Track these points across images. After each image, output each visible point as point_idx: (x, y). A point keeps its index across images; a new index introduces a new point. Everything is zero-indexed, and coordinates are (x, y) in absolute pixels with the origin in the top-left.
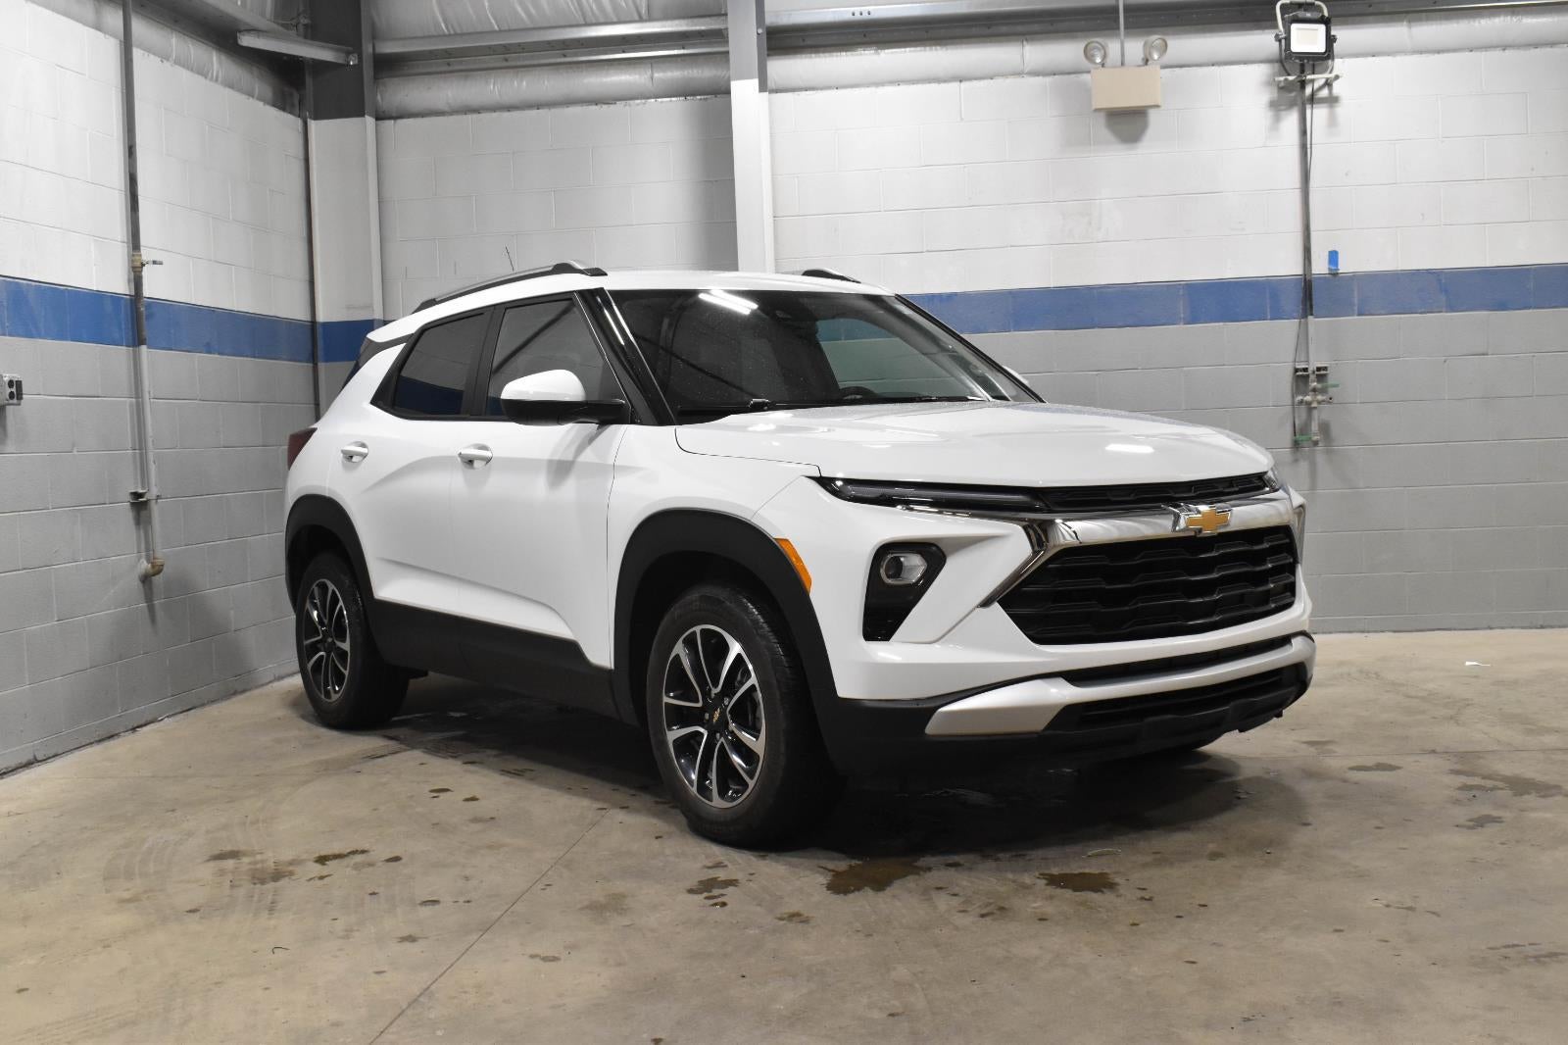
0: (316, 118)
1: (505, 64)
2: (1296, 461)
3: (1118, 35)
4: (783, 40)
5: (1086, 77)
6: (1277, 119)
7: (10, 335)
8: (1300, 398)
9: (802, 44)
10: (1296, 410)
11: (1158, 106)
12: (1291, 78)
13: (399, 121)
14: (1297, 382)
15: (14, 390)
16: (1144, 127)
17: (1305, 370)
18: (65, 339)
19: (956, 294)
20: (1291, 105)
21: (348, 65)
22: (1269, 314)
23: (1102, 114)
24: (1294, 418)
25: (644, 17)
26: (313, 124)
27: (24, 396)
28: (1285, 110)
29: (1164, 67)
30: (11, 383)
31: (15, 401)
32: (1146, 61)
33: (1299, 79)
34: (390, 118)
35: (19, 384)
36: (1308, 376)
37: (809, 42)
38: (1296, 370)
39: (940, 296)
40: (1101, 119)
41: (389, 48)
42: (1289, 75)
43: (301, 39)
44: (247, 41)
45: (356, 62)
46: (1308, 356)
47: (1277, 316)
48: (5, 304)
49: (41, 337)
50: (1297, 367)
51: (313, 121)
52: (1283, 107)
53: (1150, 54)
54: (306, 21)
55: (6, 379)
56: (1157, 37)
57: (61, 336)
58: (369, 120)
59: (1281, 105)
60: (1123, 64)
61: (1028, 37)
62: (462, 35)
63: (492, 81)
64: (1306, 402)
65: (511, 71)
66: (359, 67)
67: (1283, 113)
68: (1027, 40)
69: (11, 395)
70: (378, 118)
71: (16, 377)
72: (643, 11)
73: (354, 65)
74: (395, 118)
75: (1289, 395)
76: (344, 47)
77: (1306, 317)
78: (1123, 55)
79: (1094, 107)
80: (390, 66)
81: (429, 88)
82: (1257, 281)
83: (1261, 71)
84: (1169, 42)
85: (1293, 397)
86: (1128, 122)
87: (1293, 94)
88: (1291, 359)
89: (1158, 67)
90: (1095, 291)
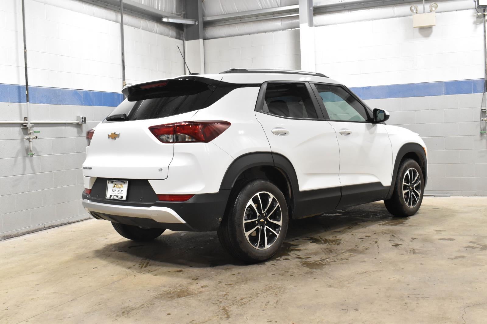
0: (187, 40)
1: (240, 22)
2: (482, 139)
3: (422, 3)
4: (318, 11)
5: (411, 17)
6: (476, 27)
7: (84, 105)
8: (482, 119)
9: (326, 11)
10: (482, 123)
11: (434, 25)
12: (479, 14)
13: (210, 40)
14: (482, 114)
15: (83, 120)
16: (431, 32)
17: (485, 110)
18: (102, 106)
19: (371, 87)
20: (481, 22)
21: (195, 25)
22: (473, 91)
23: (418, 28)
24: (481, 125)
25: (279, 6)
26: (186, 42)
27: (86, 121)
28: (479, 24)
29: (436, 13)
30: (82, 118)
31: (84, 123)
32: (431, 11)
33: (483, 14)
34: (207, 39)
35: (85, 118)
36: (485, 111)
37: (328, 10)
38: (482, 110)
39: (366, 87)
40: (417, 30)
41: (209, 19)
42: (479, 13)
43: (183, 19)
44: (165, 20)
45: (198, 24)
46: (485, 105)
47: (475, 92)
48: (83, 97)
49: (93, 105)
50: (482, 109)
51: (186, 41)
52: (478, 23)
53: (432, 9)
54: (184, 13)
55: (81, 117)
56: (434, 3)
57: (100, 105)
58: (201, 41)
59: (477, 23)
60: (424, 12)
61: (395, 5)
62: (229, 14)
63: (237, 27)
64: (484, 120)
65: (242, 24)
66: (198, 25)
67: (478, 25)
68: (395, 6)
69: (83, 121)
70: (205, 39)
71: (84, 116)
72: (279, 4)
73: (197, 25)
74: (209, 39)
75: (480, 118)
76: (194, 20)
77: (485, 92)
78: (424, 9)
79: (413, 27)
80: (207, 24)
81: (219, 30)
82: (469, 81)
83: (472, 12)
84: (438, 4)
85: (481, 118)
86: (426, 30)
87: (482, 19)
88: (480, 106)
89: (435, 12)
90: (415, 85)
